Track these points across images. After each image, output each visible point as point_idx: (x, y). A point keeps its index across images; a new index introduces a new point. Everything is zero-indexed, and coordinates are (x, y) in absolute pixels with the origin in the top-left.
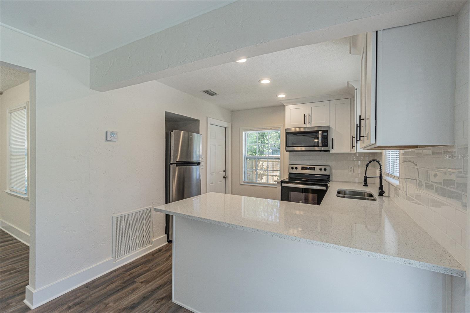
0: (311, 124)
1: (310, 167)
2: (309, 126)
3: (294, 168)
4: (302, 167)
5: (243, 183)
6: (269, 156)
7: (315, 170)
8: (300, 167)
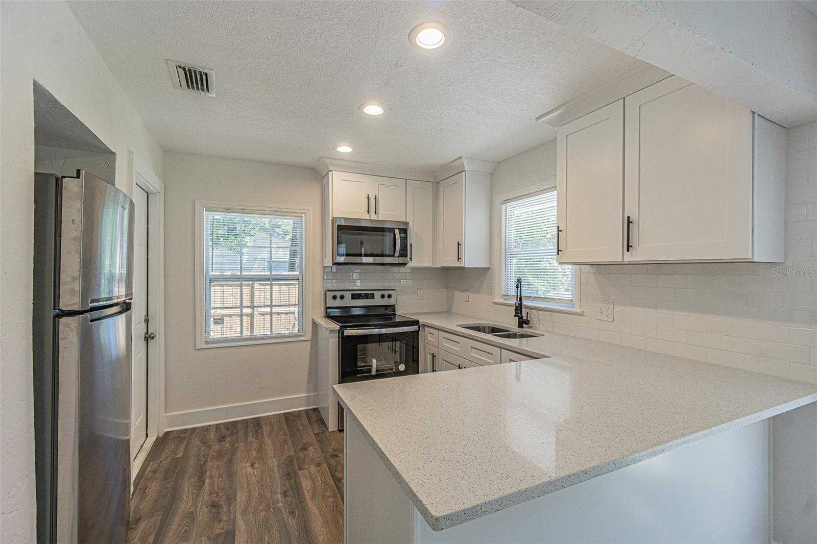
0: (378, 216)
1: (365, 294)
2: (374, 217)
3: (338, 298)
4: (352, 294)
5: (204, 346)
6: (273, 273)
7: (374, 298)
8: (348, 295)
